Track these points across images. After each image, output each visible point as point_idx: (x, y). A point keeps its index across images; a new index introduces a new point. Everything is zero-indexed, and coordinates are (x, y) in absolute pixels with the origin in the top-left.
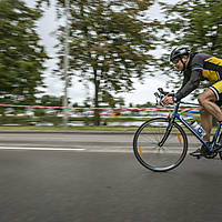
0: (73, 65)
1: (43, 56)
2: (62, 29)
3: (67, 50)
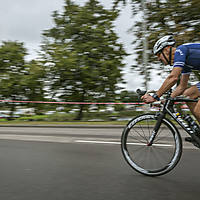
0: (151, 59)
1: (122, 53)
2: (139, 24)
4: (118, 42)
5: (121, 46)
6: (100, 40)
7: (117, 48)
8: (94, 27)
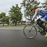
1: (22, 15)
2: (25, 10)
3: (26, 13)
4: (21, 13)
5: (22, 13)
6: (19, 13)
7: (21, 14)
8: (17, 10)
